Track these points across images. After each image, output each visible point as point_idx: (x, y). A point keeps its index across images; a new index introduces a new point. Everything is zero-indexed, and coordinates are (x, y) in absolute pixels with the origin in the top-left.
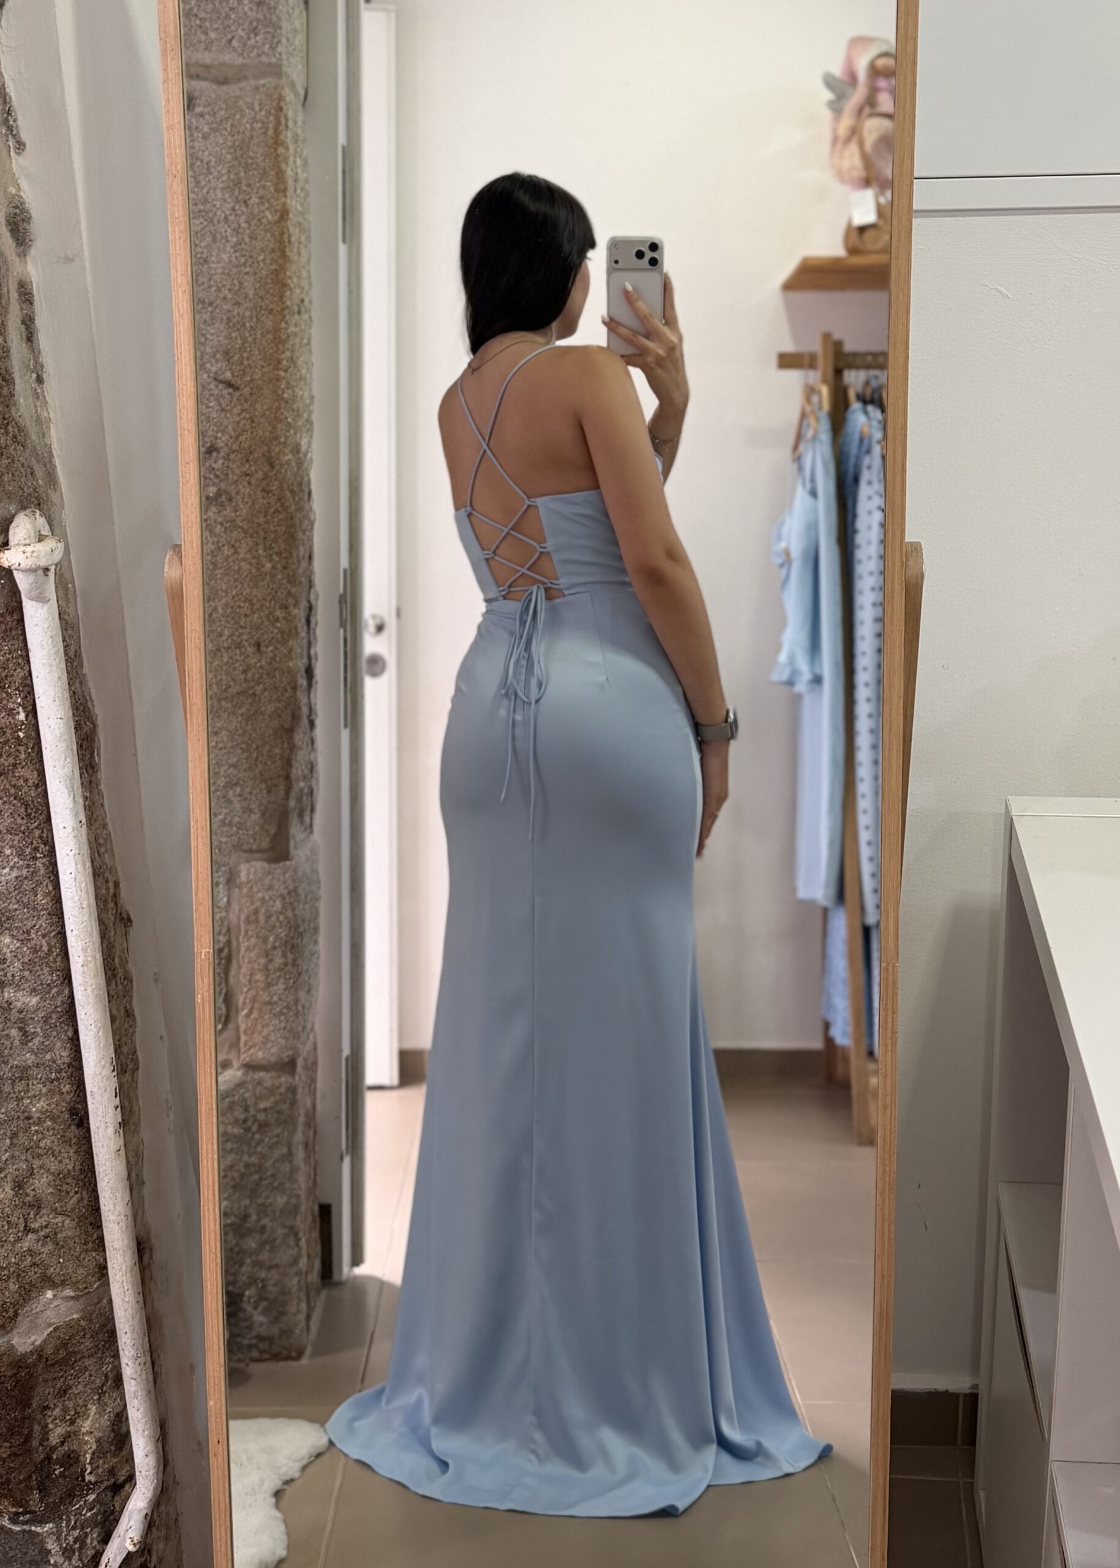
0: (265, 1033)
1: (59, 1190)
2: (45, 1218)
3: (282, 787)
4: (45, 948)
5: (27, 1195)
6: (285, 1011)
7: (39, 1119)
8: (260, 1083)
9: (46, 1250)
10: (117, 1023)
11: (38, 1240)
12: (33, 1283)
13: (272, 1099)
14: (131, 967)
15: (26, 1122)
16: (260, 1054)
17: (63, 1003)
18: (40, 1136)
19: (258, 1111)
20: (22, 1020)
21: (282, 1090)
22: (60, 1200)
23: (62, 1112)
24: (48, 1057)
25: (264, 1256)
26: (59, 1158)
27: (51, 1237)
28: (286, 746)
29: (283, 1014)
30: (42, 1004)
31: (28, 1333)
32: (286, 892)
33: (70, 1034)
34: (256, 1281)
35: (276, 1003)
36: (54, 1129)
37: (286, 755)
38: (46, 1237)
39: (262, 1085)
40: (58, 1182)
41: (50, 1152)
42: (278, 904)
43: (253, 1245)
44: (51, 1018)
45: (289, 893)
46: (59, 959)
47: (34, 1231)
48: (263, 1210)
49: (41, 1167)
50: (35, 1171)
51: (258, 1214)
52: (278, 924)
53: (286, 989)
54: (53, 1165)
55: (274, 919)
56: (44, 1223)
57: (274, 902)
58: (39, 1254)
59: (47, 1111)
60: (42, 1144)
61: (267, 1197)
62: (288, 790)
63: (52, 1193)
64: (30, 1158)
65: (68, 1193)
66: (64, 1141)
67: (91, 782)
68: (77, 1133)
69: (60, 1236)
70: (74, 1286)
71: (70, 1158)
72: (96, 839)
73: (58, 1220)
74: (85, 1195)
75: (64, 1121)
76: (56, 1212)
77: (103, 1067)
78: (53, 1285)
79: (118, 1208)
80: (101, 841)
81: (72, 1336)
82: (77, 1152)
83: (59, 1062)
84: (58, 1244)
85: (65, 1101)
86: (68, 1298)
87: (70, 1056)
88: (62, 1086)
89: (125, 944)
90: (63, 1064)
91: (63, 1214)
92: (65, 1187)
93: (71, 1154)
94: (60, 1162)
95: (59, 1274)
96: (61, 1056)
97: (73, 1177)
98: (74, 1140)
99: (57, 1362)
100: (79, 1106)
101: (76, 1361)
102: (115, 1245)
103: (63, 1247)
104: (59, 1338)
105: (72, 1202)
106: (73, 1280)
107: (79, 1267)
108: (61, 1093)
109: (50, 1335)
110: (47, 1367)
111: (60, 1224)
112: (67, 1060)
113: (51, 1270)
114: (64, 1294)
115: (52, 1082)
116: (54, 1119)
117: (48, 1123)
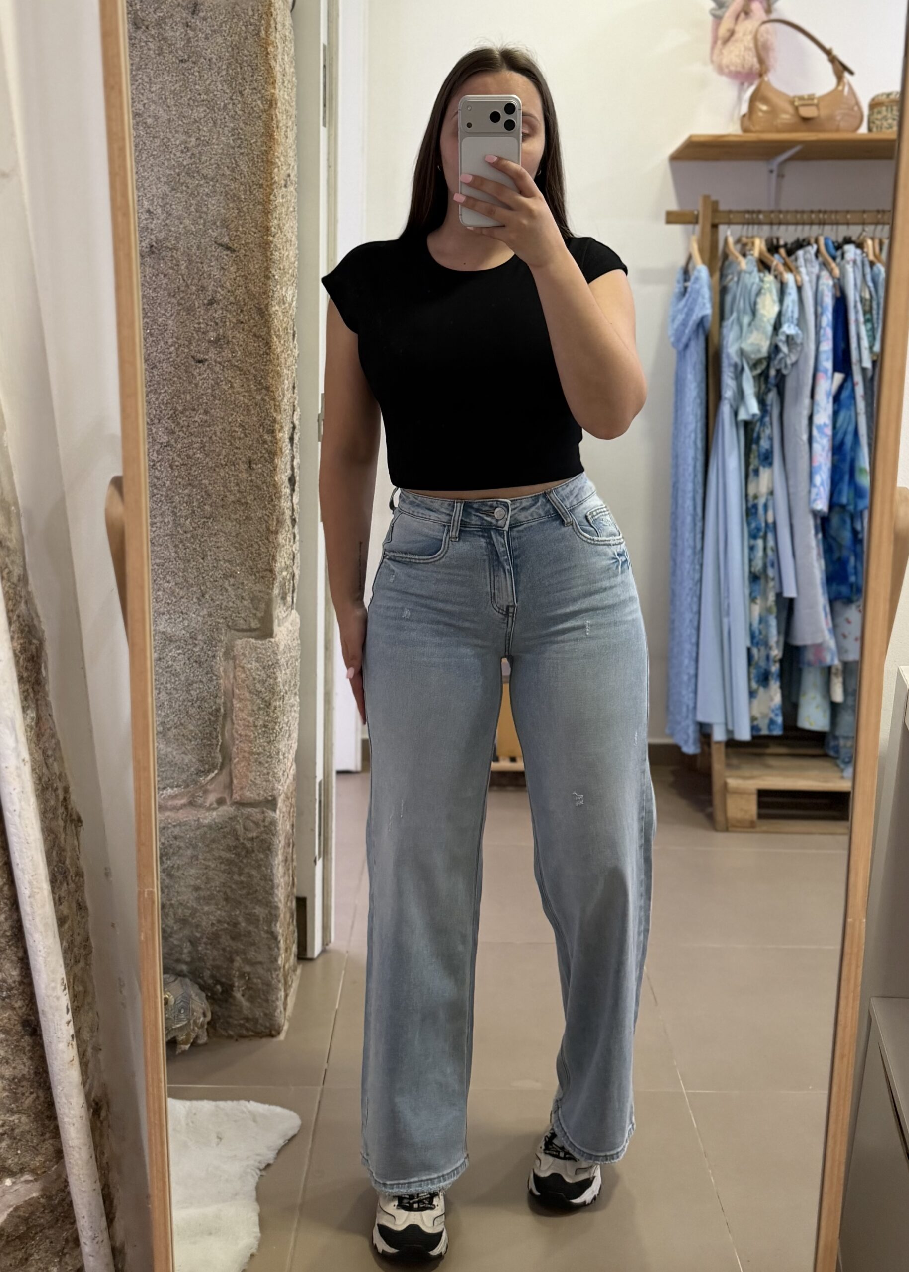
1: (15, 1093)
2: (2, 1117)
9: (4, 1144)
10: (69, 921)
14: (83, 864)
22: (16, 1100)
23: (15, 1025)
26: (14, 1065)
27: (10, 1133)
33: (20, 954)
36: (7, 1041)
38: (3, 1134)
40: (13, 1086)
54: (8, 1072)
56: (2, 1123)
63: (8, 1096)
65: (23, 1094)
66: (18, 1050)
67: (37, 700)
68: (31, 1041)
69: (17, 1131)
70: (33, 1171)
71: (24, 1064)
72: (44, 752)
73: (16, 1117)
74: (41, 1093)
75: (17, 1033)
76: (13, 1112)
77: (54, 989)
78: (12, 1174)
79: (72, 1112)
80: (50, 753)
81: (32, 1213)
82: (31, 1058)
83: (10, 981)
84: (15, 1139)
85: (17, 1015)
86: (27, 1182)
87: (21, 975)
88: (13, 1003)
89: (76, 843)
90: (15, 982)
91: (19, 1112)
92: (20, 1090)
93: (25, 1060)
94: (15, 1068)
95: (17, 1164)
96: (12, 976)
97: (28, 1080)
98: (28, 1048)
99: (17, 1238)
100: (33, 1018)
101: (36, 1233)
102: (70, 1143)
103: (20, 1140)
104: (19, 1217)
105: (28, 1101)
106: (32, 1167)
107: (37, 1155)
108: (14, 1009)
109: (10, 1215)
110: (8, 1243)
111: (17, 1121)
112: (18, 979)
113: (10, 1161)
114: (23, 1179)
115: (3, 999)
116: (7, 1032)
117: (2, 1036)
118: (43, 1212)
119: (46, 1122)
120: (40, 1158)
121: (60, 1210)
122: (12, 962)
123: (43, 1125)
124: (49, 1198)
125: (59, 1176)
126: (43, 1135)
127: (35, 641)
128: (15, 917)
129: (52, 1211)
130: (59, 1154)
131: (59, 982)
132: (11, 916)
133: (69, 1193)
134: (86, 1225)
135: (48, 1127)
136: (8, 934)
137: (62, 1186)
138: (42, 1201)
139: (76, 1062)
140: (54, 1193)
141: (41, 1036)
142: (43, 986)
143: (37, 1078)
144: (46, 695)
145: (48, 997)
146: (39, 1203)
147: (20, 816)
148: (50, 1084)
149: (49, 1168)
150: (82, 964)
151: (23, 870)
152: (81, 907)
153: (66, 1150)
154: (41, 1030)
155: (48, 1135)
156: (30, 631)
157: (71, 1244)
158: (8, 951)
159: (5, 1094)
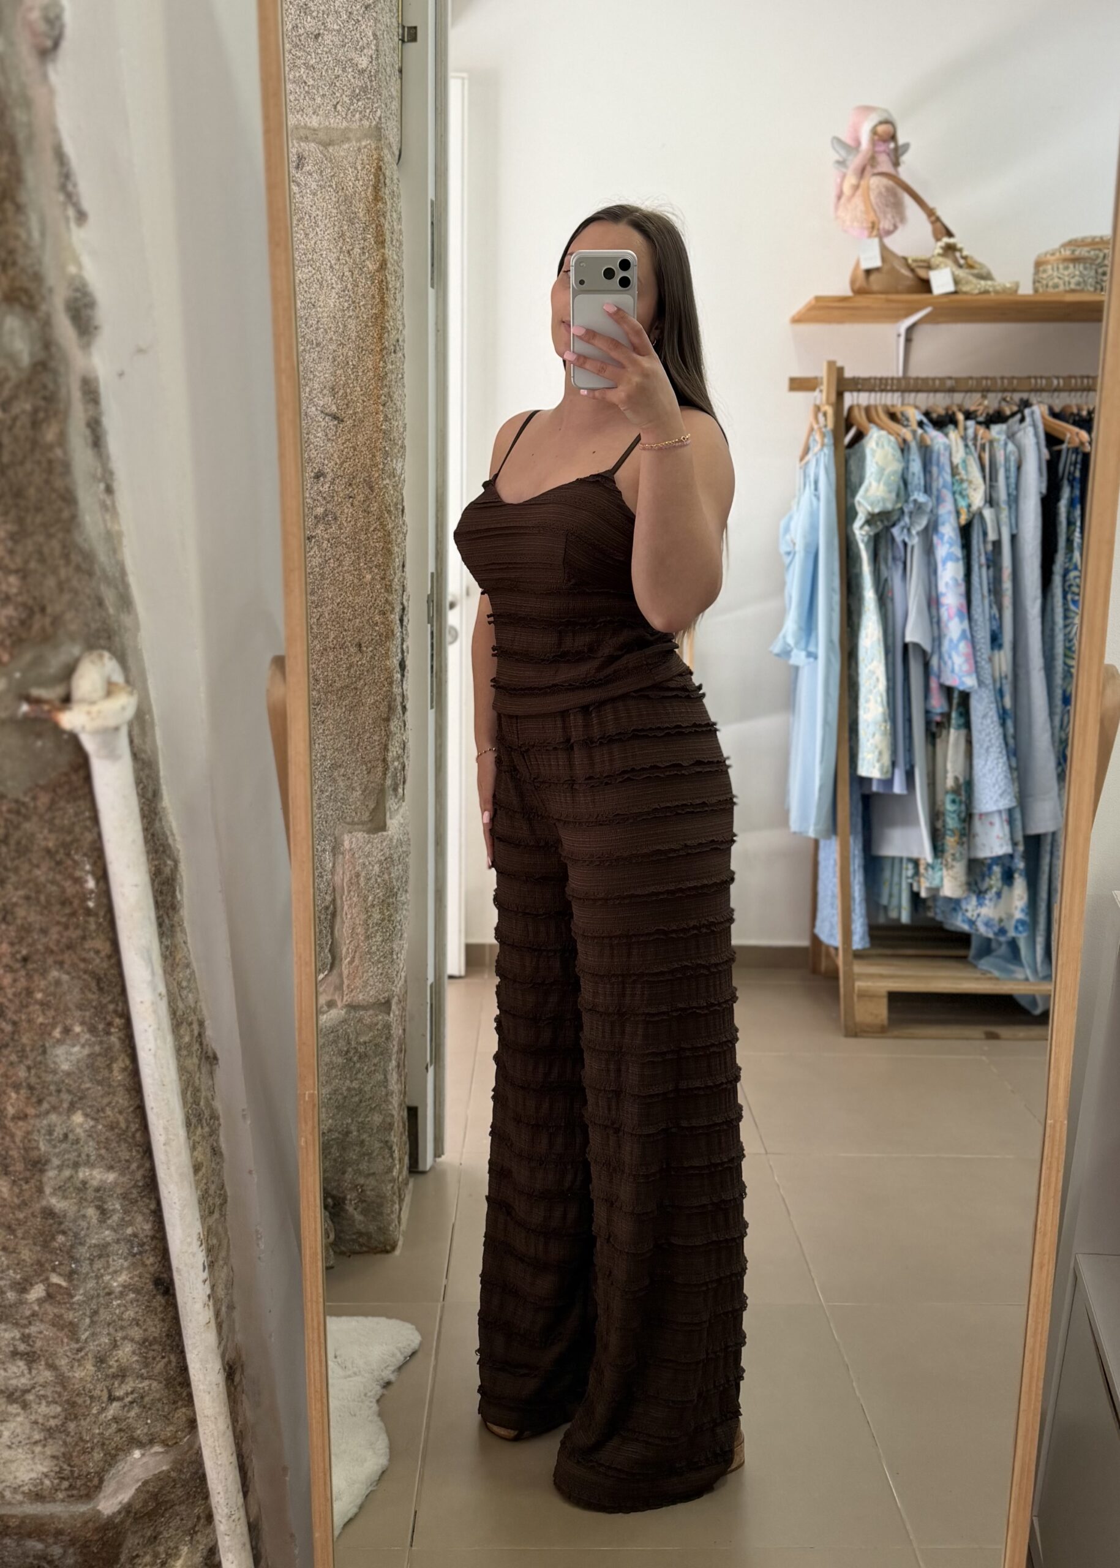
0: (365, 978)
1: (146, 1358)
2: (131, 1384)
3: (380, 769)
4: (123, 1125)
5: (110, 1367)
6: (382, 959)
7: (122, 1293)
8: (360, 1020)
9: (132, 1415)
11: (124, 1407)
12: (120, 1446)
13: (371, 1034)
14: (219, 1105)
15: (107, 1297)
16: (361, 997)
17: (144, 1177)
18: (123, 1309)
19: (358, 1043)
20: (101, 1199)
21: (379, 1027)
22: (146, 1366)
23: (146, 1284)
24: (129, 1231)
25: (364, 1166)
26: (144, 1327)
27: (137, 1402)
28: (383, 733)
29: (381, 962)
30: (122, 1179)
31: (115, 1492)
32: (383, 858)
33: (153, 1206)
34: (356, 1186)
35: (375, 953)
36: (138, 1300)
37: (384, 741)
38: (132, 1403)
39: (362, 1023)
40: (143, 1350)
41: (134, 1323)
42: (377, 868)
43: (354, 1157)
44: (131, 1193)
45: (386, 859)
46: (138, 1135)
47: (119, 1399)
48: (362, 1127)
49: (124, 1338)
50: (119, 1343)
51: (358, 1131)
52: (376, 885)
53: (383, 941)
54: (136, 1333)
55: (373, 880)
56: (130, 1389)
57: (373, 866)
58: (125, 1420)
59: (130, 1284)
60: (125, 1316)
61: (367, 1116)
62: (386, 769)
63: (138, 1361)
64: (112, 1330)
65: (154, 1358)
66: (149, 1310)
67: (172, 927)
68: (163, 1301)
69: (147, 1399)
70: (164, 1442)
71: (156, 1326)
72: (179, 984)
73: (144, 1384)
74: (174, 1358)
75: (148, 1292)
76: (142, 1378)
77: (190, 1243)
78: (141, 1445)
79: (208, 1379)
80: (184, 984)
81: (162, 1488)
82: (163, 1321)
83: (142, 1236)
84: (145, 1407)
85: (149, 1273)
86: (157, 1454)
87: (154, 1229)
88: (145, 1259)
89: (211, 1083)
90: (146, 1238)
91: (149, 1378)
92: (151, 1352)
93: (157, 1322)
94: (145, 1330)
95: (146, 1434)
96: (143, 1230)
97: (160, 1343)
98: (161, 1310)
99: (145, 1515)
100: (166, 1278)
101: (166, 1510)
102: (205, 1411)
103: (150, 1408)
104: (148, 1492)
105: (159, 1366)
106: (163, 1437)
107: (168, 1425)
108: (145, 1266)
109: (139, 1490)
110: (135, 1520)
111: (147, 1388)
112: (150, 1233)
113: (139, 1432)
114: (152, 1451)
115: (134, 1255)
116: (137, 1291)
117: (132, 1296)
118: (174, 1487)
119: (180, 1387)
120: (171, 1428)
121: (192, 1484)
122: (144, 1214)
123: (174, 1392)
124: (181, 1471)
125: (191, 1447)
126: (174, 1402)
128: (147, 1165)
129: (183, 1486)
130: (192, 1424)
132: (143, 1165)
134: (222, 1501)
135: (181, 1395)
136: (140, 1184)
137: (194, 1458)
138: (174, 1475)
139: (213, 1326)
140: (185, 1465)
141: (174, 1296)
142: (177, 1240)
143: (170, 1342)
144: (181, 920)
145: (182, 1253)
146: (170, 1477)
147: (155, 1056)
148: (183, 1346)
149: (181, 1439)
151: (158, 1116)
152: (216, 1151)
153: (200, 1418)
154: (174, 1289)
155: (180, 1403)
158: (140, 1203)
159: (135, 1358)
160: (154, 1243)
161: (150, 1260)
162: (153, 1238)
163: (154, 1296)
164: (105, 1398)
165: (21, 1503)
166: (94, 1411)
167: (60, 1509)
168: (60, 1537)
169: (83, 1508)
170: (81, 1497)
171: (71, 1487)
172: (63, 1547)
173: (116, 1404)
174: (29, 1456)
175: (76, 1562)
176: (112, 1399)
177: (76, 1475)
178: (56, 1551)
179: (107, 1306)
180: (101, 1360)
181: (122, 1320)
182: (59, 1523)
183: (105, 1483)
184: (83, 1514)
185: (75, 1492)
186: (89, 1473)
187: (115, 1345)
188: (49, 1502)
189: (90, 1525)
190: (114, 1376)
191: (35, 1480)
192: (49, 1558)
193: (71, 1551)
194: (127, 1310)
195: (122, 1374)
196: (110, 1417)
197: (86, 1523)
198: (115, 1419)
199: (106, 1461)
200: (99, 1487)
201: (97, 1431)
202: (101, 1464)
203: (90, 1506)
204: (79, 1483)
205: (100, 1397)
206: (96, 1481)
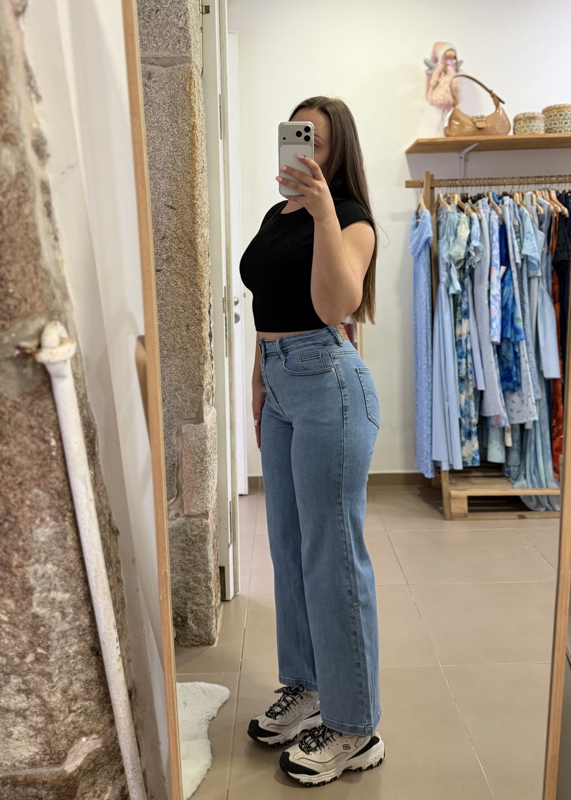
1: (88, 689)
2: (80, 703)
4: (73, 568)
5: (69, 695)
7: (74, 656)
9: (81, 719)
10: (114, 589)
11: (77, 715)
14: (120, 556)
15: (67, 658)
17: (84, 595)
18: (75, 664)
20: (62, 607)
22: (88, 693)
23: (87, 650)
24: (77, 623)
26: (86, 673)
27: (85, 712)
30: (73, 597)
31: (73, 761)
36: (83, 659)
38: (81, 713)
40: (86, 685)
41: (81, 671)
44: (78, 604)
47: (74, 711)
49: (76, 680)
50: (74, 682)
54: (83, 677)
56: (79, 706)
58: (77, 722)
59: (78, 651)
60: (77, 668)
63: (83, 691)
64: (70, 676)
65: (92, 689)
66: (89, 664)
67: (94, 464)
68: (96, 659)
69: (89, 711)
70: (98, 733)
71: (92, 672)
72: (98, 494)
73: (87, 703)
74: (102, 688)
75: (88, 655)
76: (86, 700)
77: (109, 629)
78: (86, 735)
79: (120, 698)
80: (101, 494)
81: (97, 757)
82: (96, 669)
83: (84, 625)
84: (87, 715)
85: (88, 644)
86: (94, 739)
87: (90, 621)
88: (86, 638)
89: (116, 544)
90: (86, 626)
91: (90, 700)
92: (90, 687)
93: (93, 670)
94: (87, 675)
95: (89, 729)
96: (85, 622)
97: (95, 681)
98: (94, 663)
99: (89, 771)
100: (96, 646)
101: (100, 768)
102: (120, 716)
103: (90, 716)
104: (90, 759)
105: (94, 693)
106: (97, 730)
107: (100, 724)
108: (86, 641)
109: (85, 758)
110: (84, 774)
111: (88, 705)
112: (88, 624)
113: (85, 728)
114: (92, 737)
115: (80, 636)
116: (82, 654)
117: (80, 657)
118: (103, 756)
119: (105, 704)
120: (102, 725)
121: (112, 754)
122: (85, 614)
123: (103, 706)
124: (107, 747)
125: (112, 735)
126: (103, 712)
127: (92, 431)
128: (86, 589)
129: (108, 755)
130: (112, 722)
131: (112, 624)
132: (84, 588)
133: (118, 744)
134: (129, 762)
135: (106, 707)
136: (83, 598)
137: (113, 740)
138: (103, 749)
139: (122, 670)
140: (109, 744)
141: (101, 656)
142: (103, 628)
143: (99, 680)
144: (98, 461)
145: (106, 633)
146: (101, 751)
147: (89, 531)
148: (107, 682)
149: (107, 731)
150: (120, 613)
151: (91, 562)
152: (119, 581)
153: (116, 720)
154: (101, 652)
155: (106, 712)
156: (89, 425)
157: (119, 773)
158: (83, 609)
159: (82, 690)
160: (90, 629)
161: (89, 638)
162: (90, 626)
163: (91, 657)
164: (67, 712)
165: (24, 768)
166: (62, 718)
167: (45, 771)
168: (45, 785)
169: (57, 769)
170: (56, 763)
171: (51, 759)
172: (47, 790)
173: (72, 714)
174: (28, 744)
175: (54, 798)
176: (70, 712)
177: (53, 752)
178: (44, 793)
179: (67, 663)
180: (64, 691)
181: (74, 669)
182: (45, 778)
183: (68, 756)
184: (57, 773)
185: (52, 761)
186: (60, 751)
187: (71, 683)
188: (39, 767)
189: (61, 778)
190: (71, 700)
191: (31, 756)
192: (40, 797)
193: (51, 792)
194: (77, 664)
195: (75, 699)
196: (69, 721)
197: (59, 777)
198: (73, 722)
199: (68, 744)
200: (65, 758)
201: (63, 729)
202: (66, 746)
203: (60, 768)
204: (54, 757)
205: (64, 711)
206: (63, 755)
